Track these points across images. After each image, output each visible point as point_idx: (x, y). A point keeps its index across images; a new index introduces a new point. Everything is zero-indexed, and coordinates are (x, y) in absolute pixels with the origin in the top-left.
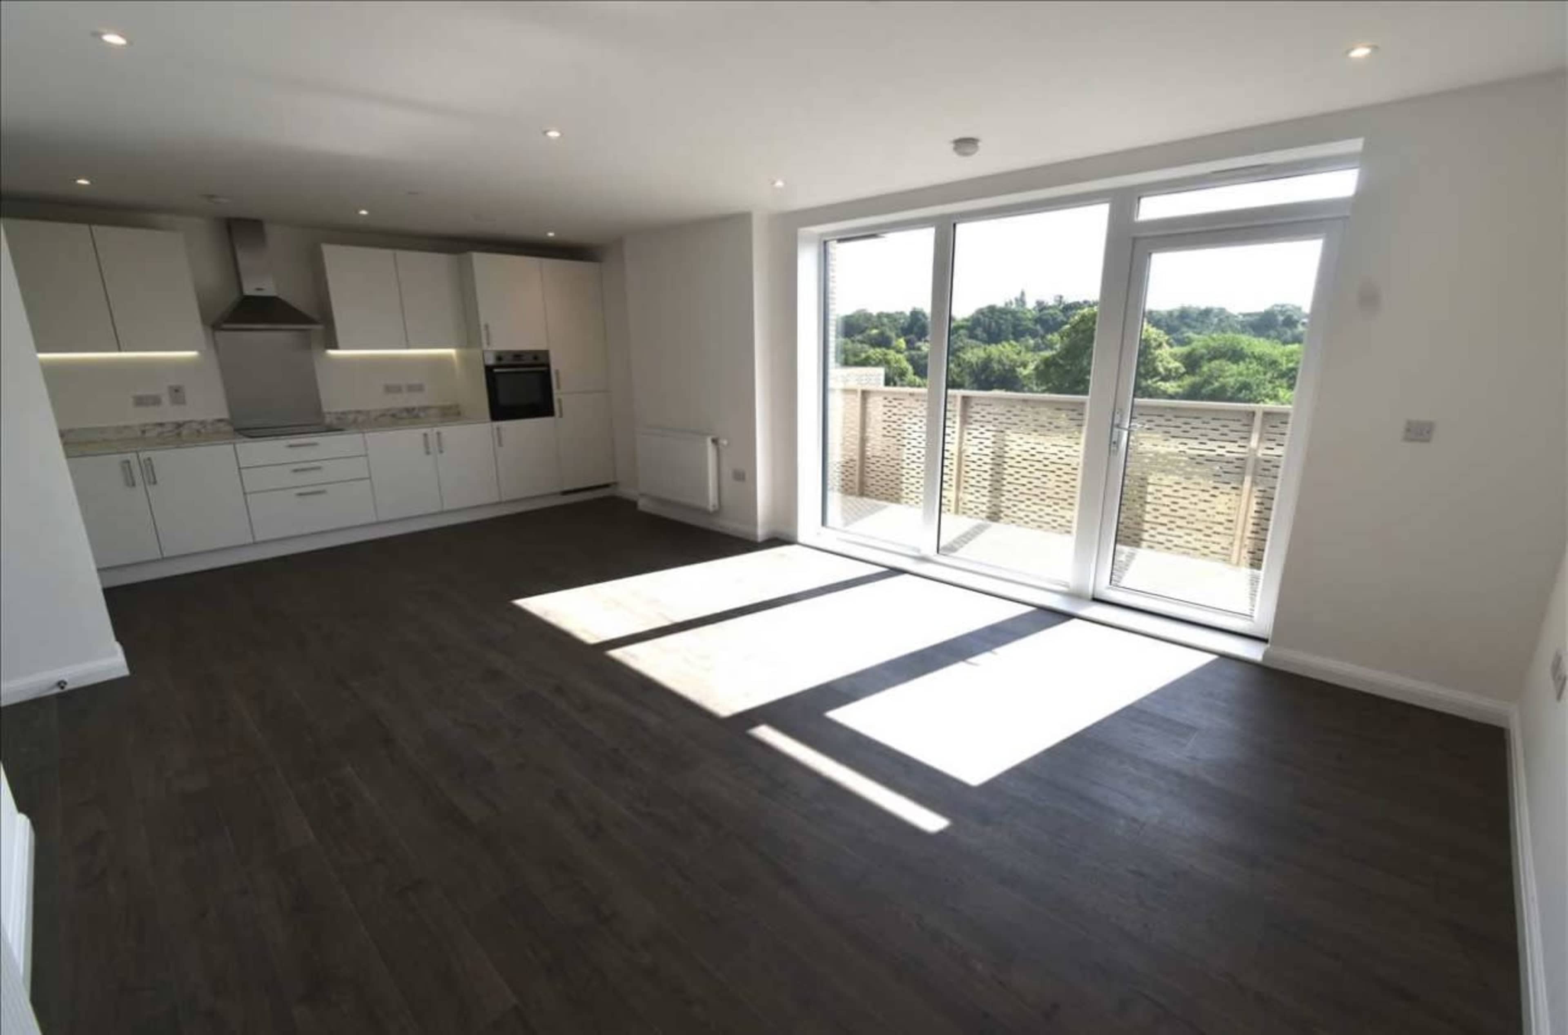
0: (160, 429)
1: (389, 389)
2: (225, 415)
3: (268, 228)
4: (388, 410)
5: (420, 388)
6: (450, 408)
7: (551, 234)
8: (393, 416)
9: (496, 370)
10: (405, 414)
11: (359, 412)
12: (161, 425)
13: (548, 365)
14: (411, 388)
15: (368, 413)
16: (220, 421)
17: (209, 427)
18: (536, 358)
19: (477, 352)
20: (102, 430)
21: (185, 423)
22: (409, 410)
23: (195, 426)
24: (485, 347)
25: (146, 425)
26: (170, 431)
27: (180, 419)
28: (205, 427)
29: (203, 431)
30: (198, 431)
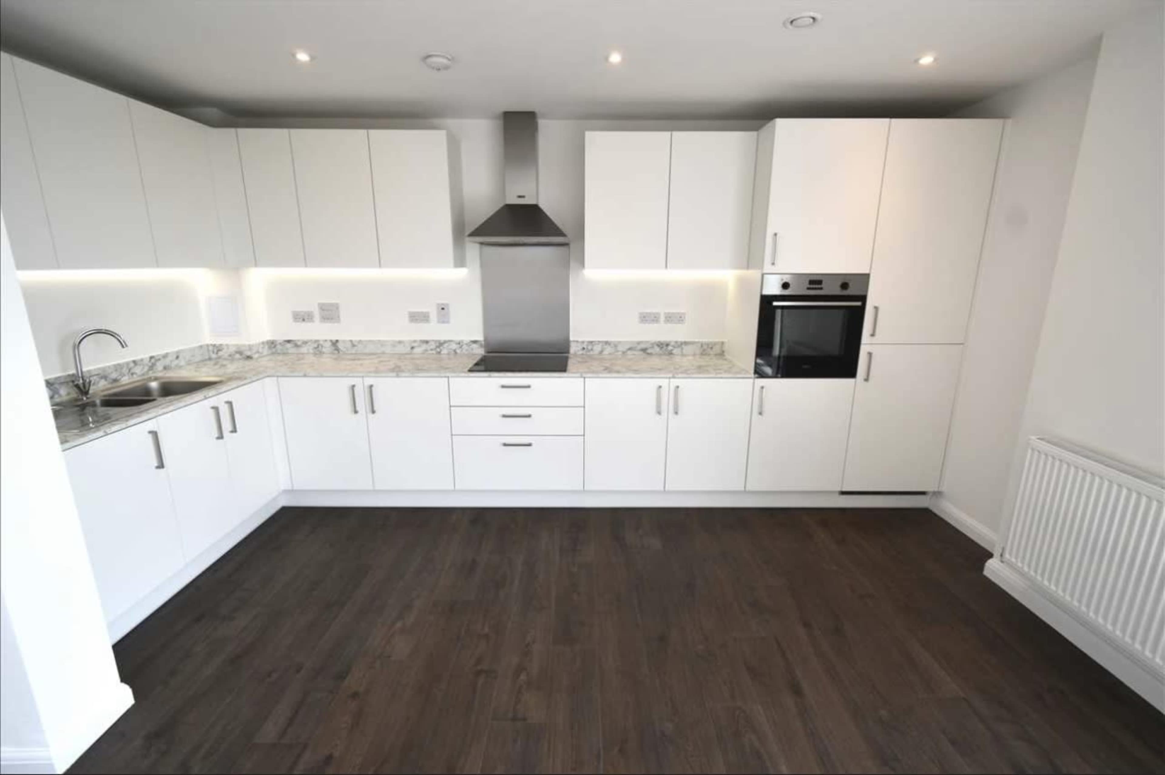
0: (424, 347)
1: (645, 318)
2: (480, 337)
3: (542, 123)
4: (639, 343)
5: (680, 318)
6: (711, 346)
7: (927, 60)
8: (644, 350)
9: (775, 304)
10: (657, 349)
11: (607, 343)
12: (427, 342)
13: (863, 299)
14: (670, 318)
15: (616, 345)
16: (475, 342)
17: (465, 347)
18: (845, 286)
19: (754, 274)
20: (382, 343)
21: (445, 342)
22: (663, 345)
23: (454, 346)
24: (768, 268)
25: (415, 341)
26: (432, 350)
27: (442, 338)
28: (461, 347)
29: (458, 351)
30: (455, 351)
